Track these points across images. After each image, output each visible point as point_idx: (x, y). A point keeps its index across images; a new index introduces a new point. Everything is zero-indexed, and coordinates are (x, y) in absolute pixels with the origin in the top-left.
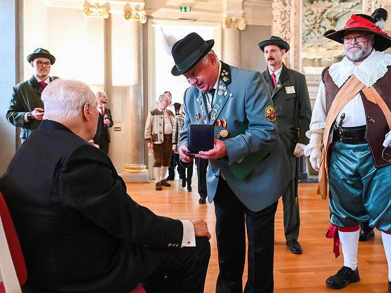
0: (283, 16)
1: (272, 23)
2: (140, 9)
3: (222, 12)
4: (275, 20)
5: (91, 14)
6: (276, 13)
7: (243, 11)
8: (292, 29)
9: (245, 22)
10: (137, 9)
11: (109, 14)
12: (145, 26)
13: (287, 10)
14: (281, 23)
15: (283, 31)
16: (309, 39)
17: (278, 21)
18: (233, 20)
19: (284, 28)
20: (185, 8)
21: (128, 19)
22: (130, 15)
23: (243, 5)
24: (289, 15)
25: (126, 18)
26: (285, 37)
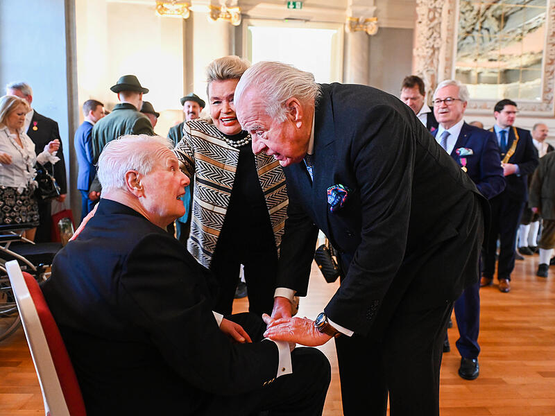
0: (431, 15)
1: (414, 24)
2: (232, 4)
3: (345, 9)
4: (420, 20)
5: (165, 12)
6: (422, 11)
8: (444, 34)
9: (376, 24)
11: (191, 12)
12: (238, 29)
13: (437, 6)
14: (427, 26)
15: (430, 37)
16: (464, 46)
17: (424, 22)
18: (360, 20)
20: (294, 4)
21: (215, 19)
22: (219, 14)
23: (375, 1)
24: (440, 14)
25: (213, 17)
26: (433, 46)
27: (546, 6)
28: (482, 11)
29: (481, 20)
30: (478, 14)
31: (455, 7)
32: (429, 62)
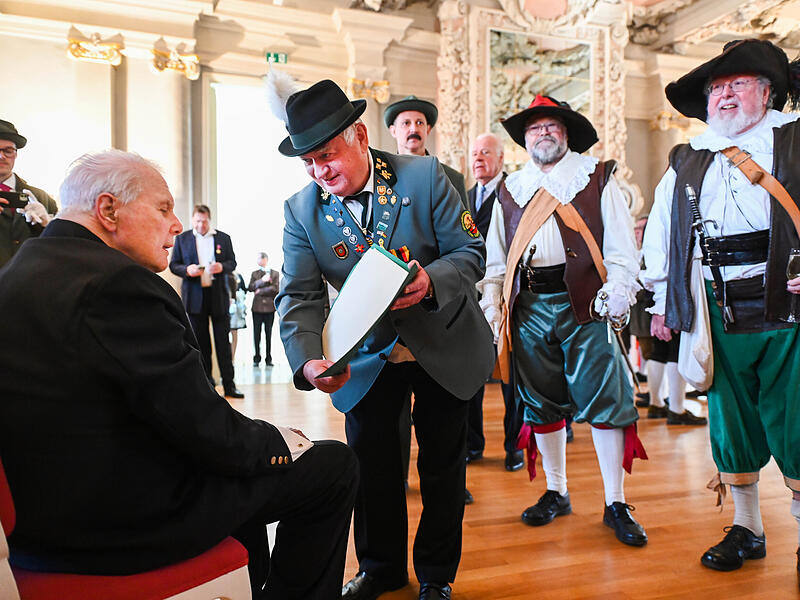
0: (456, 83)
1: (436, 93)
2: (186, 51)
3: (346, 68)
4: (442, 87)
5: (83, 54)
6: (445, 76)
7: (384, 69)
8: (474, 107)
9: (388, 90)
10: (180, 51)
11: (123, 57)
12: (196, 85)
13: (463, 71)
14: (453, 95)
15: (457, 109)
17: (448, 91)
18: (366, 84)
19: (459, 105)
20: (276, 56)
21: (161, 69)
22: (166, 62)
23: (385, 59)
24: (467, 81)
25: (158, 66)
26: (461, 121)
27: (589, 78)
28: (517, 86)
29: (517, 96)
30: (513, 87)
31: (484, 74)
32: (457, 140)
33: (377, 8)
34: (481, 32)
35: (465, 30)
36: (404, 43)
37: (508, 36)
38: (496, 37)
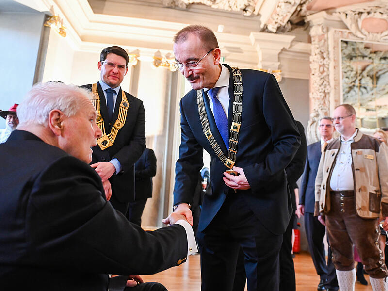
0: (321, 69)
1: (310, 76)
2: (171, 57)
3: (257, 63)
4: (313, 73)
6: (314, 66)
7: (279, 63)
8: (332, 83)
9: (280, 74)
11: (138, 61)
12: (175, 74)
13: (326, 63)
15: (322, 84)
16: (349, 97)
17: (316, 74)
19: (323, 82)
21: (157, 66)
22: (160, 63)
23: (279, 58)
24: (328, 69)
25: (155, 65)
26: (325, 91)
28: (359, 72)
29: (359, 78)
30: (357, 73)
31: (338, 64)
32: (322, 102)
33: (275, 31)
34: (335, 41)
35: (326, 40)
36: (290, 49)
37: (353, 43)
38: (345, 45)
